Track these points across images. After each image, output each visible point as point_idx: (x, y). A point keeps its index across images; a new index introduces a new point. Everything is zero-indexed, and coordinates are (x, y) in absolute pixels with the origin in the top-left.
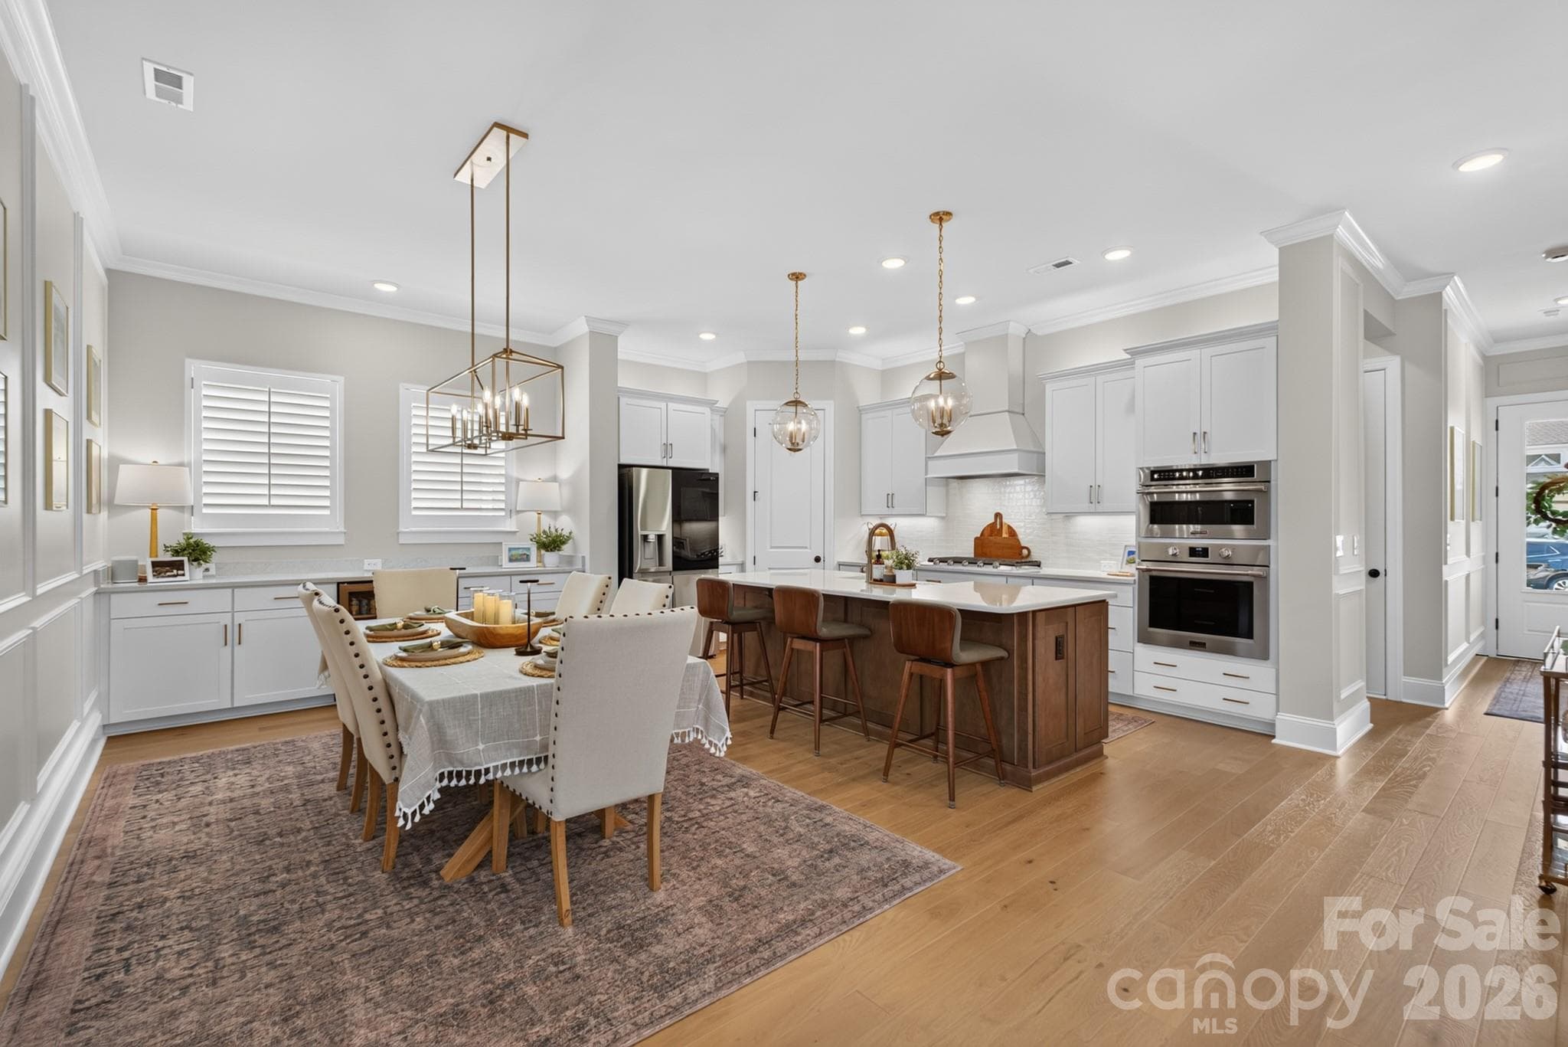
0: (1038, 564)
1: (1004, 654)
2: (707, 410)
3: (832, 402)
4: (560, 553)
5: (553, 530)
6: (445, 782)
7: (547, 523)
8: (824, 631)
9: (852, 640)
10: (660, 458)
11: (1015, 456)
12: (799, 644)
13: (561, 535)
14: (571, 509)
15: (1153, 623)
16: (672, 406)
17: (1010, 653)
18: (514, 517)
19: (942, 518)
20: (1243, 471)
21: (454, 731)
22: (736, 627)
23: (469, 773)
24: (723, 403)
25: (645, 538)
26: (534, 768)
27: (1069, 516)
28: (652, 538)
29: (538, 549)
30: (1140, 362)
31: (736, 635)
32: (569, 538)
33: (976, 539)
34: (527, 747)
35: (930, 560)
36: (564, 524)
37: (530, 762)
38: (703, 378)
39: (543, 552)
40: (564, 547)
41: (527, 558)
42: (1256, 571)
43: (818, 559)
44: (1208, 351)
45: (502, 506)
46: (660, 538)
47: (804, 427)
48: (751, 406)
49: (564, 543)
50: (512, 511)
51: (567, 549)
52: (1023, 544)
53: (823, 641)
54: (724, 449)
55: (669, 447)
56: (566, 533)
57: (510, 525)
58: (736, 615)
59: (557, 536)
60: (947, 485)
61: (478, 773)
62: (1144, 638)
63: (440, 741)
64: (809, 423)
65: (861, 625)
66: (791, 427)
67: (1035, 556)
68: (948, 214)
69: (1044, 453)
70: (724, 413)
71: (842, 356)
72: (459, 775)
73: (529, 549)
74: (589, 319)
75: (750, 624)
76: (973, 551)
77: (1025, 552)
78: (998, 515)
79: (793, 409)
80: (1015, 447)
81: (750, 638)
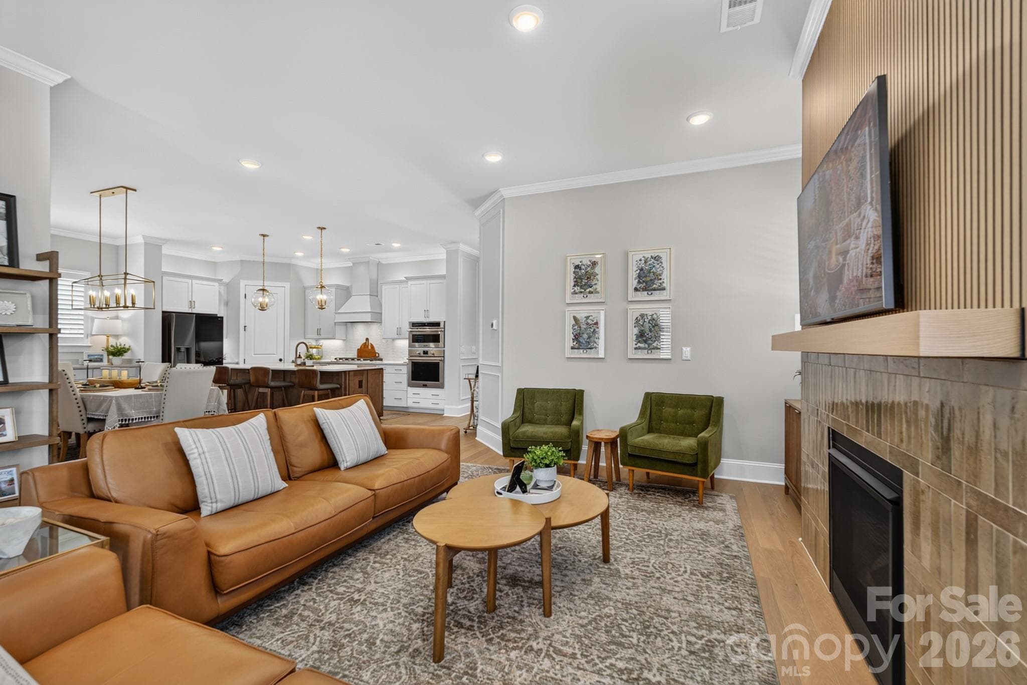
0: (381, 360)
1: (339, 386)
2: (216, 284)
3: (289, 283)
4: (123, 357)
5: (118, 345)
6: (120, 422)
7: (113, 342)
8: (272, 384)
9: (285, 387)
10: (187, 309)
11: (370, 314)
12: (261, 390)
13: (124, 348)
14: (131, 334)
15: (413, 379)
16: (195, 281)
17: (341, 386)
18: (89, 338)
19: (344, 340)
20: (437, 324)
21: (125, 405)
22: (233, 388)
23: (129, 419)
24: (226, 280)
25: (178, 350)
26: (153, 419)
27: (394, 340)
28: (183, 349)
29: (108, 355)
30: (410, 283)
31: (232, 390)
32: (128, 349)
33: (358, 349)
34: (150, 413)
35: (336, 359)
36: (124, 341)
37: (151, 418)
38: (214, 265)
39: (111, 357)
40: (125, 354)
41: (101, 360)
42: (440, 358)
43: (281, 360)
44: (429, 281)
45: (82, 332)
46: (188, 350)
47: (267, 300)
48: (243, 283)
49: (125, 352)
50: (89, 335)
51: (127, 356)
52: (377, 352)
53: (271, 388)
54: (227, 304)
55: (193, 303)
56: (127, 346)
57: (87, 343)
58: (232, 382)
59: (121, 348)
60: (346, 325)
61: (133, 419)
62: (410, 385)
63: (120, 409)
64: (269, 298)
65: (290, 382)
66: (261, 300)
67: (381, 356)
68: (325, 228)
69: (381, 313)
70: (227, 285)
71: (294, 262)
72: (126, 420)
73: (102, 355)
74: (144, 237)
75: (239, 386)
76: (356, 355)
77: (377, 355)
78: (367, 339)
79: (262, 292)
80: (370, 310)
81: (240, 392)
